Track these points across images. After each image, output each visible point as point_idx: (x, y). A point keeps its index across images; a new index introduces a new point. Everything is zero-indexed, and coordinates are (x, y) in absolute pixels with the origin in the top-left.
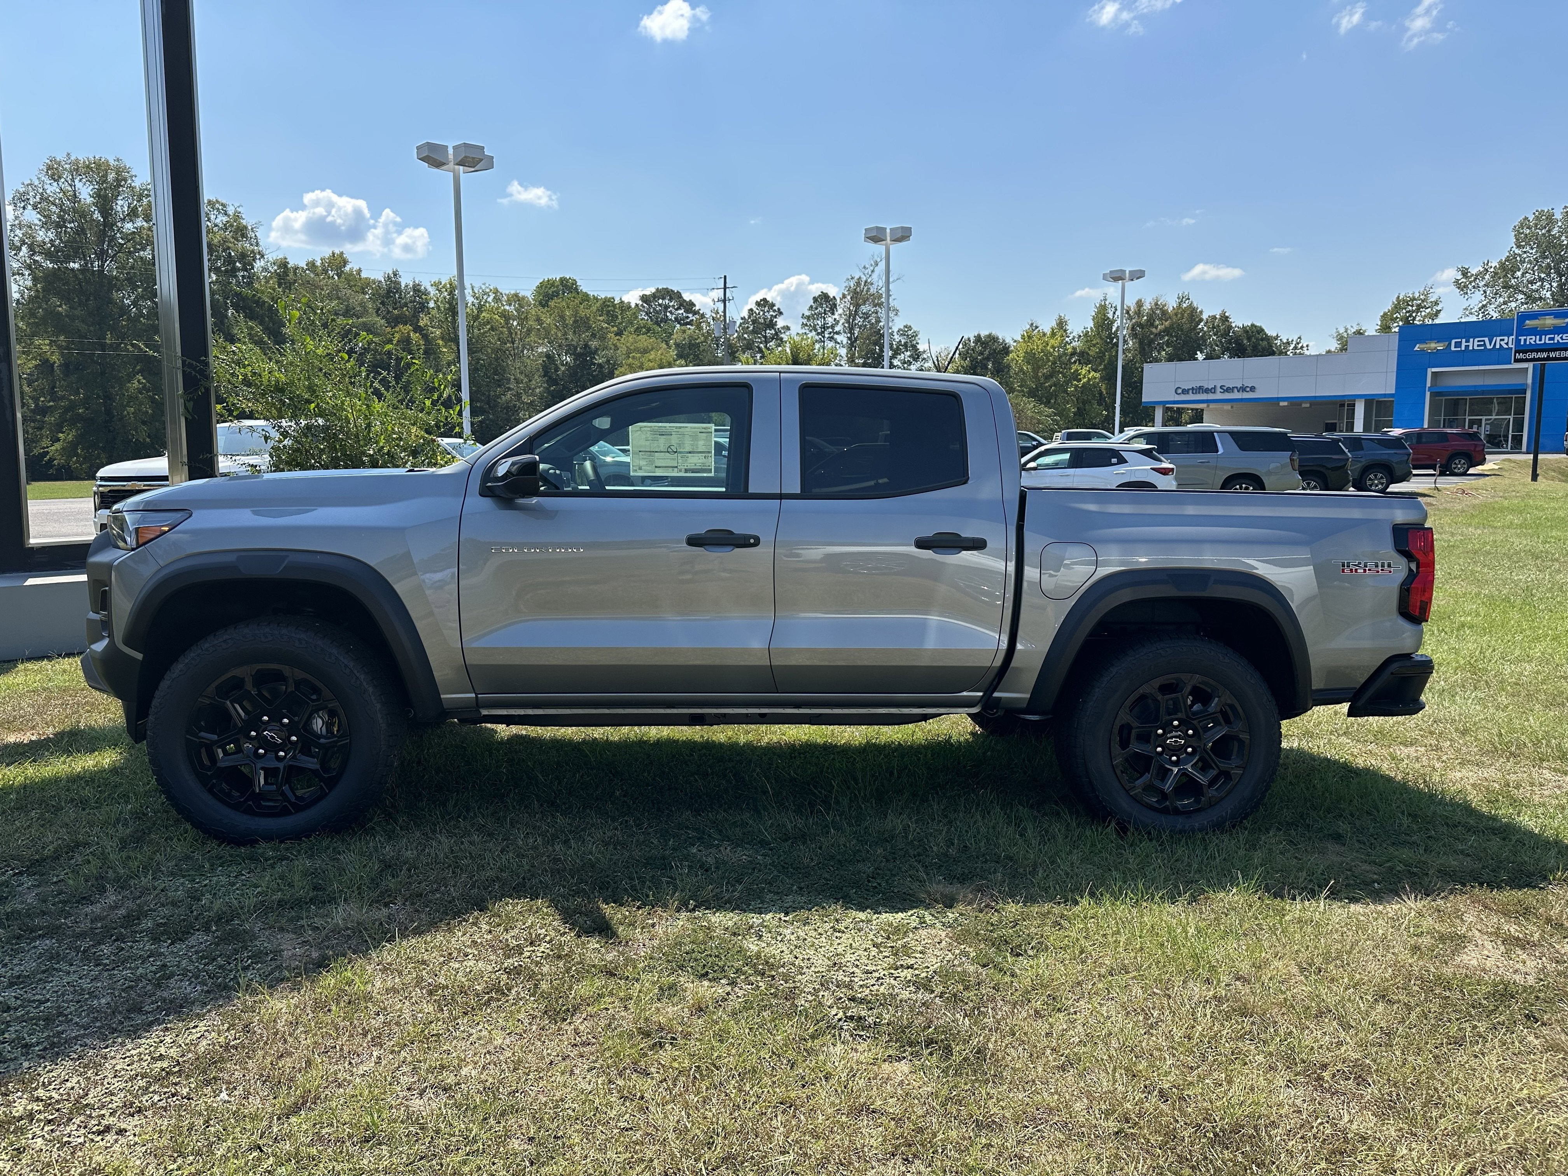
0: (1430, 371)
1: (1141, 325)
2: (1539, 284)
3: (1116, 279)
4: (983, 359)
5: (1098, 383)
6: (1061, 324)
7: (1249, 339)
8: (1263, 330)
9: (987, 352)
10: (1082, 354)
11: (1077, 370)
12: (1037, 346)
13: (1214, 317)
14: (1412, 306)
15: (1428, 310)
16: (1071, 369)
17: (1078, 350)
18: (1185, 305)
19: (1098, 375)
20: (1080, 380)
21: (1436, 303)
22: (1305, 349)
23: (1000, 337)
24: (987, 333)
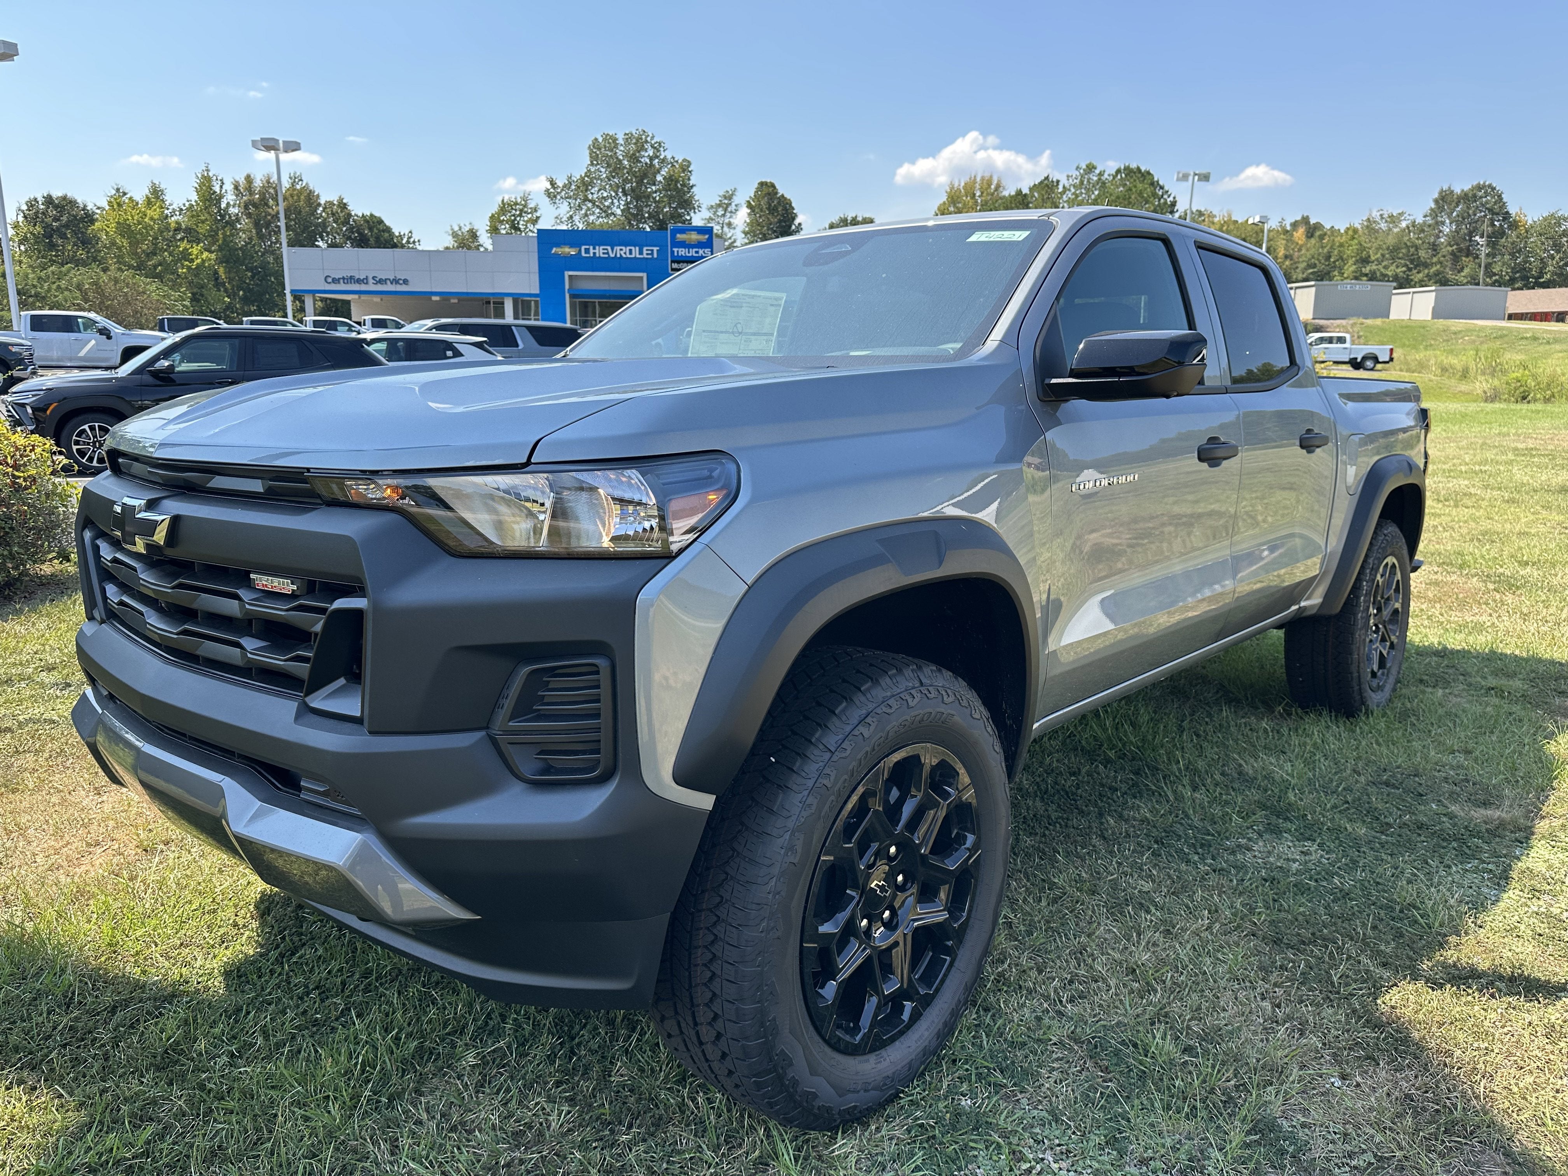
0: (567, 274)
1: (255, 205)
2: (610, 201)
3: (268, 148)
4: (61, 226)
5: (213, 266)
6: (156, 193)
7: (371, 229)
8: (382, 222)
9: (64, 219)
10: (188, 230)
11: (186, 249)
12: (132, 216)
13: (331, 203)
14: (516, 210)
15: (530, 216)
16: (178, 247)
17: (184, 226)
18: (298, 187)
19: (213, 256)
20: (192, 261)
21: (536, 211)
22: (417, 244)
23: (79, 201)
24: (60, 194)
